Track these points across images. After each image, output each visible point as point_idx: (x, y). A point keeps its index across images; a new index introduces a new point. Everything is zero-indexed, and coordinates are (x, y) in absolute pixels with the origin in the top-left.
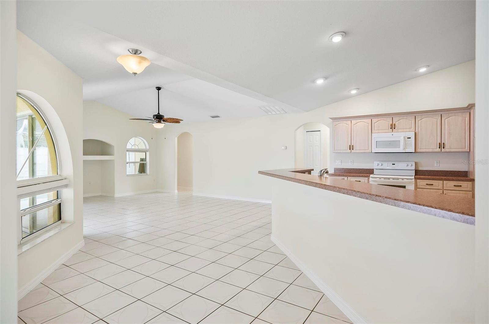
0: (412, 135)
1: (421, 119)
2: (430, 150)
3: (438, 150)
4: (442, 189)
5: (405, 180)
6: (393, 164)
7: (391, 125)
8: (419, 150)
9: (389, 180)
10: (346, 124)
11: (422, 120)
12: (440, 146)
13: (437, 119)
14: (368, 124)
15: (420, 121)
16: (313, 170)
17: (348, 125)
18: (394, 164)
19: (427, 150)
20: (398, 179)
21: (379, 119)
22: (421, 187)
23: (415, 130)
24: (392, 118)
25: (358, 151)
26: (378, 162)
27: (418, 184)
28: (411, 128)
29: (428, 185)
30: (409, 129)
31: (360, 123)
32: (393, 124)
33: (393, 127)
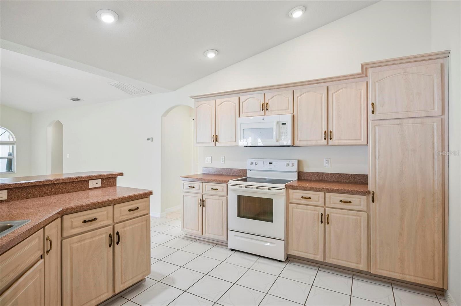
0: (288, 119)
1: (301, 95)
2: (313, 143)
3: (324, 142)
4: (323, 205)
5: (273, 191)
6: (270, 163)
7: (262, 105)
8: (298, 142)
9: (252, 189)
10: (209, 105)
11: (303, 96)
12: (325, 136)
13: (322, 94)
14: (235, 103)
15: (299, 98)
16: (122, 174)
17: (212, 106)
18: (272, 163)
19: (309, 143)
20: (263, 188)
21: (249, 96)
22: (294, 201)
23: (293, 113)
24: (263, 95)
25: (223, 144)
26: (252, 160)
27: (291, 196)
28: (288, 109)
29: (306, 198)
30: (286, 110)
31: (225, 103)
32: (266, 103)
33: (265, 107)
